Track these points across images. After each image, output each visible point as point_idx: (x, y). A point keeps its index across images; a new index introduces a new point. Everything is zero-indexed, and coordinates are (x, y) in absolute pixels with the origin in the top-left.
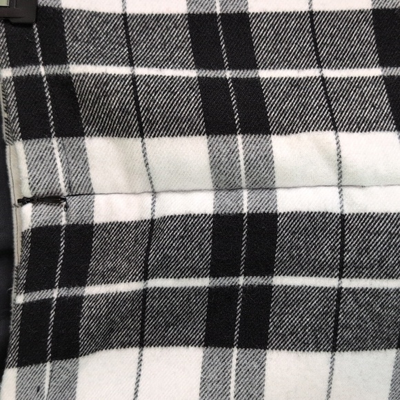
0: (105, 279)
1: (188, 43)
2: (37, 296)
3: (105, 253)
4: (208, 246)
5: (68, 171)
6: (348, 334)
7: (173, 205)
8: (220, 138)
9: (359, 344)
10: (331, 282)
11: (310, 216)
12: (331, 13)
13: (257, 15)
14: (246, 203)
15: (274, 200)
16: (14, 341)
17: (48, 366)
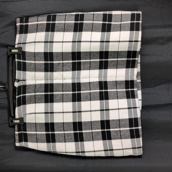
0: (29, 93)
1: (43, 57)
2: (19, 96)
3: (28, 89)
4: (44, 88)
5: (23, 76)
6: (65, 100)
7: (38, 82)
8: (46, 72)
9: (66, 101)
10: (62, 93)
11: (58, 84)
12: (65, 52)
13: (54, 53)
14: (49, 82)
15: (53, 82)
16: (17, 103)
17: (22, 106)
